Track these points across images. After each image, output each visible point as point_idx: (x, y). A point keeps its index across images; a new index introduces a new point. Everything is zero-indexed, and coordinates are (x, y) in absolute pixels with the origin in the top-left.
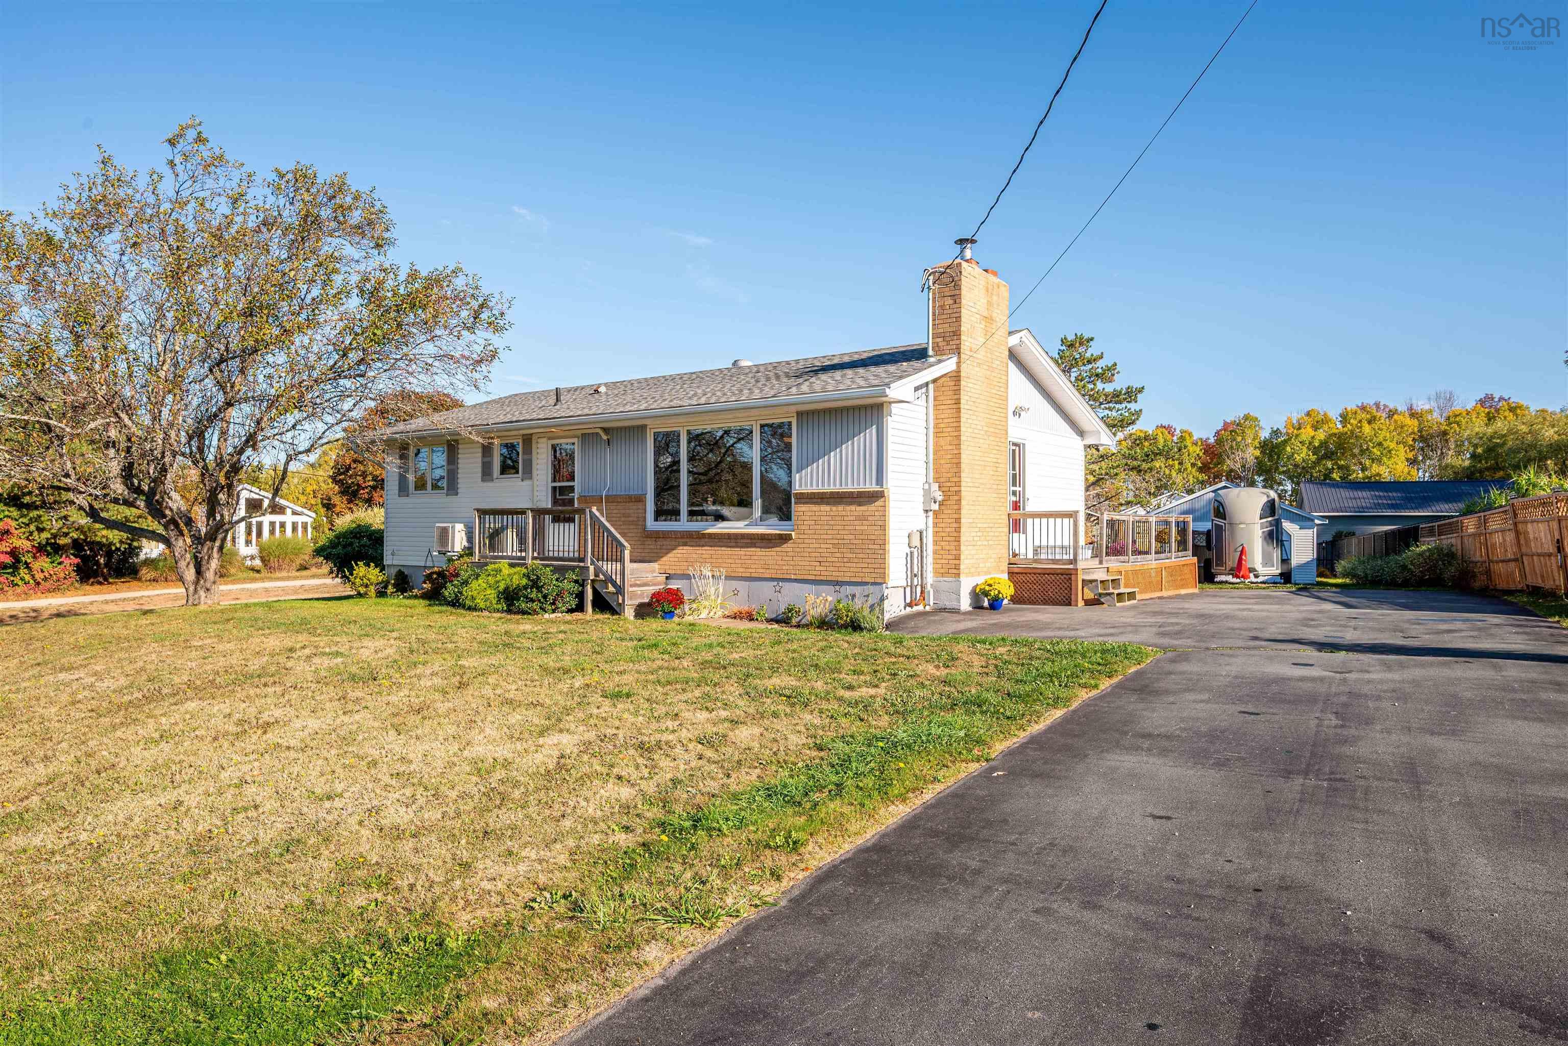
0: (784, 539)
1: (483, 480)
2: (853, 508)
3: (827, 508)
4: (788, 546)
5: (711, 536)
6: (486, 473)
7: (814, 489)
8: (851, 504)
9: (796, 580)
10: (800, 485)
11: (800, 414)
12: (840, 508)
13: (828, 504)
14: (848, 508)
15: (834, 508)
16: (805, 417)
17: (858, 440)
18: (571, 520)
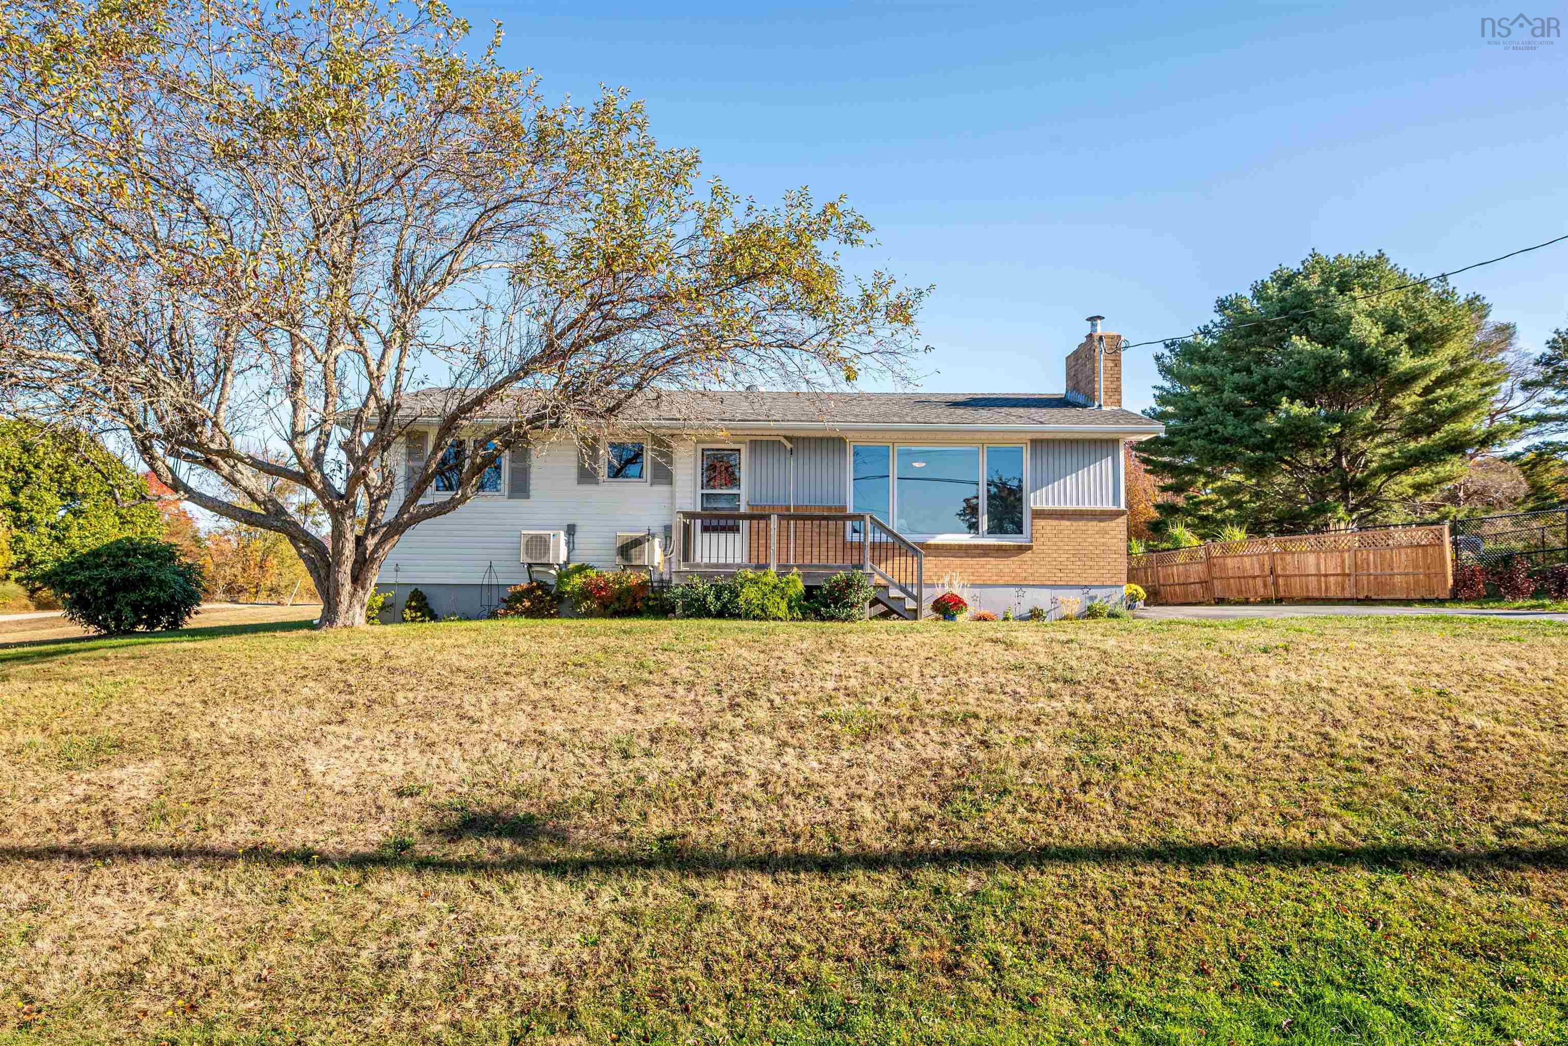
0: (1021, 549)
1: (579, 483)
2: (1094, 523)
3: (1068, 523)
4: (1027, 556)
5: (937, 547)
6: (586, 476)
7: (1050, 506)
8: (1092, 520)
9: (1033, 586)
10: (1035, 503)
11: (1035, 443)
12: (1080, 523)
13: (1069, 519)
14: (1090, 524)
15: (1075, 524)
16: (1039, 446)
17: (1094, 468)
18: (735, 529)
